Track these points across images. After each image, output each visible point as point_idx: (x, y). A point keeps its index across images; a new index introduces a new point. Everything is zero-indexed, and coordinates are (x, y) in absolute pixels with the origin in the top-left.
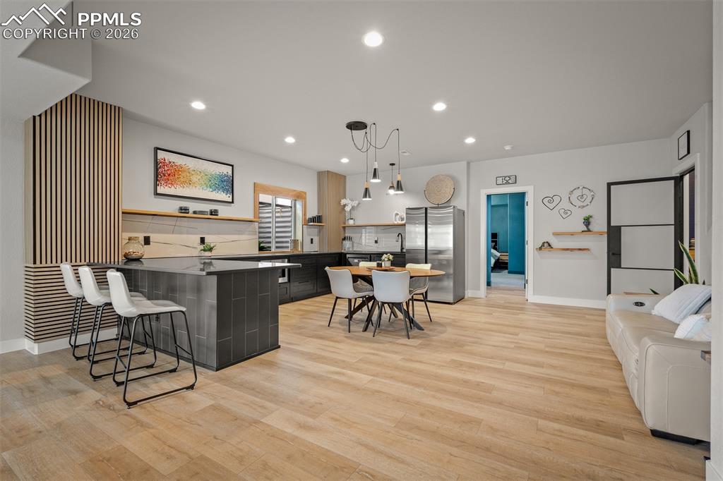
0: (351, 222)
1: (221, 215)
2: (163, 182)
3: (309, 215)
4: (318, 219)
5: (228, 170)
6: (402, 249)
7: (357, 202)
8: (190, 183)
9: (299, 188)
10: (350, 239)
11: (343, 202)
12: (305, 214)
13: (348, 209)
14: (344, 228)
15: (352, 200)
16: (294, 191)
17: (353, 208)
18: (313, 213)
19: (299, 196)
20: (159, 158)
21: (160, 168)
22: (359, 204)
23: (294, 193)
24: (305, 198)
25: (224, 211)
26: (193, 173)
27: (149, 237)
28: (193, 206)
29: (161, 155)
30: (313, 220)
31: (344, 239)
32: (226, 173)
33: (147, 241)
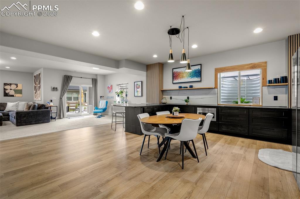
2: (175, 79)
5: (198, 67)
8: (183, 77)
19: (257, 67)
20: (174, 72)
21: (174, 75)
26: (184, 73)
32: (197, 69)
33: (171, 98)
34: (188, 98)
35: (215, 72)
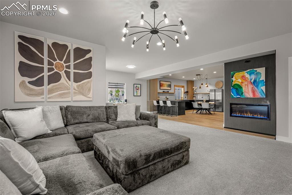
0: (195, 93)
1: (169, 92)
3: (185, 91)
4: (187, 92)
5: (170, 83)
6: (209, 99)
8: (164, 86)
9: (183, 85)
10: (195, 97)
11: (193, 88)
12: (184, 91)
13: (194, 89)
14: (193, 94)
15: (195, 87)
17: (196, 89)
18: (186, 90)
24: (184, 87)
25: (170, 92)
26: (165, 84)
28: (165, 91)
29: (161, 82)
30: (186, 92)
31: (193, 97)
34: (166, 97)
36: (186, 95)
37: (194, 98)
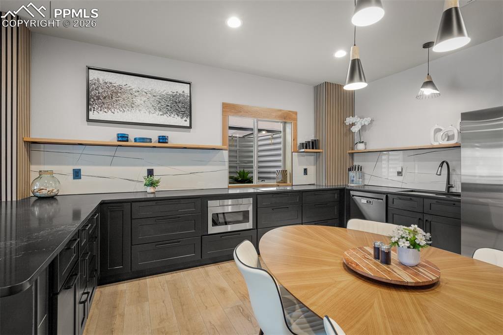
0: (361, 147)
2: (96, 107)
3: (301, 139)
5: (184, 89)
6: (449, 186)
7: (369, 119)
9: (287, 106)
10: (359, 169)
11: (349, 120)
13: (355, 129)
14: (352, 155)
16: (281, 110)
17: (364, 127)
19: (288, 118)
20: (91, 78)
21: (93, 90)
22: (372, 121)
23: (280, 113)
24: (296, 120)
26: (136, 94)
27: (80, 170)
29: (94, 75)
30: (306, 145)
32: (181, 93)
33: (77, 174)
34: (150, 172)
35: (223, 111)
36: (312, 158)
37: (352, 174)
